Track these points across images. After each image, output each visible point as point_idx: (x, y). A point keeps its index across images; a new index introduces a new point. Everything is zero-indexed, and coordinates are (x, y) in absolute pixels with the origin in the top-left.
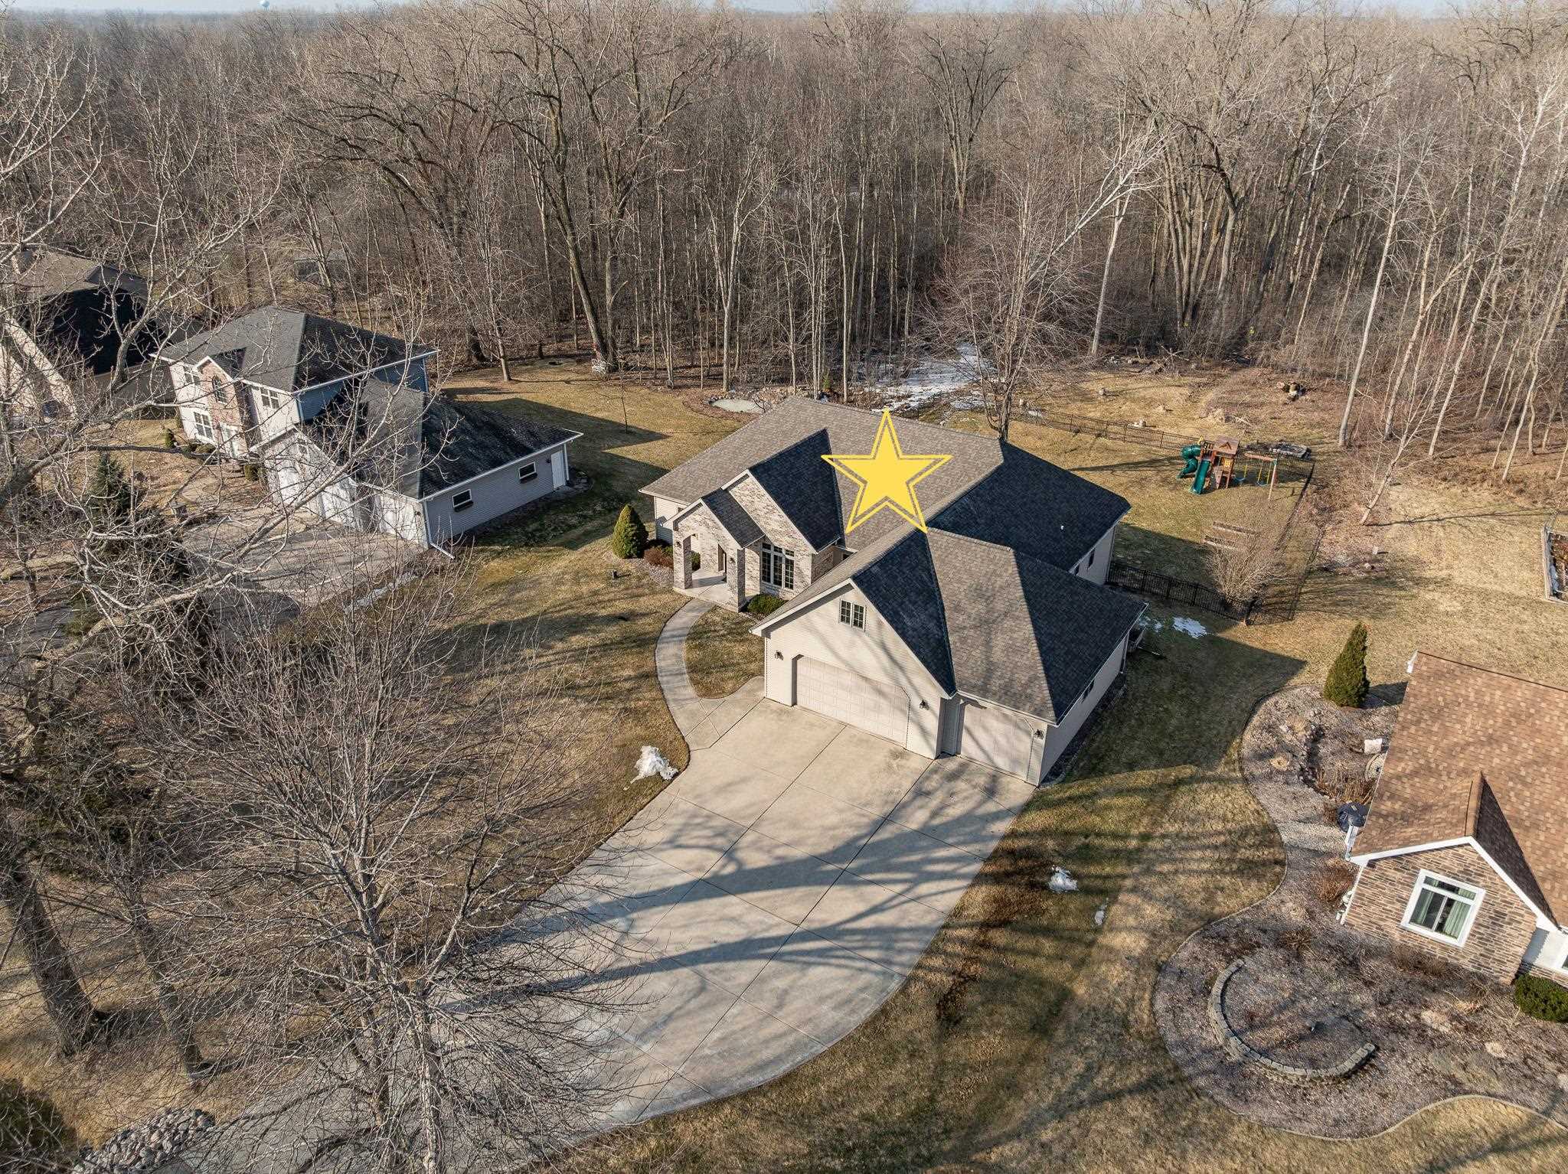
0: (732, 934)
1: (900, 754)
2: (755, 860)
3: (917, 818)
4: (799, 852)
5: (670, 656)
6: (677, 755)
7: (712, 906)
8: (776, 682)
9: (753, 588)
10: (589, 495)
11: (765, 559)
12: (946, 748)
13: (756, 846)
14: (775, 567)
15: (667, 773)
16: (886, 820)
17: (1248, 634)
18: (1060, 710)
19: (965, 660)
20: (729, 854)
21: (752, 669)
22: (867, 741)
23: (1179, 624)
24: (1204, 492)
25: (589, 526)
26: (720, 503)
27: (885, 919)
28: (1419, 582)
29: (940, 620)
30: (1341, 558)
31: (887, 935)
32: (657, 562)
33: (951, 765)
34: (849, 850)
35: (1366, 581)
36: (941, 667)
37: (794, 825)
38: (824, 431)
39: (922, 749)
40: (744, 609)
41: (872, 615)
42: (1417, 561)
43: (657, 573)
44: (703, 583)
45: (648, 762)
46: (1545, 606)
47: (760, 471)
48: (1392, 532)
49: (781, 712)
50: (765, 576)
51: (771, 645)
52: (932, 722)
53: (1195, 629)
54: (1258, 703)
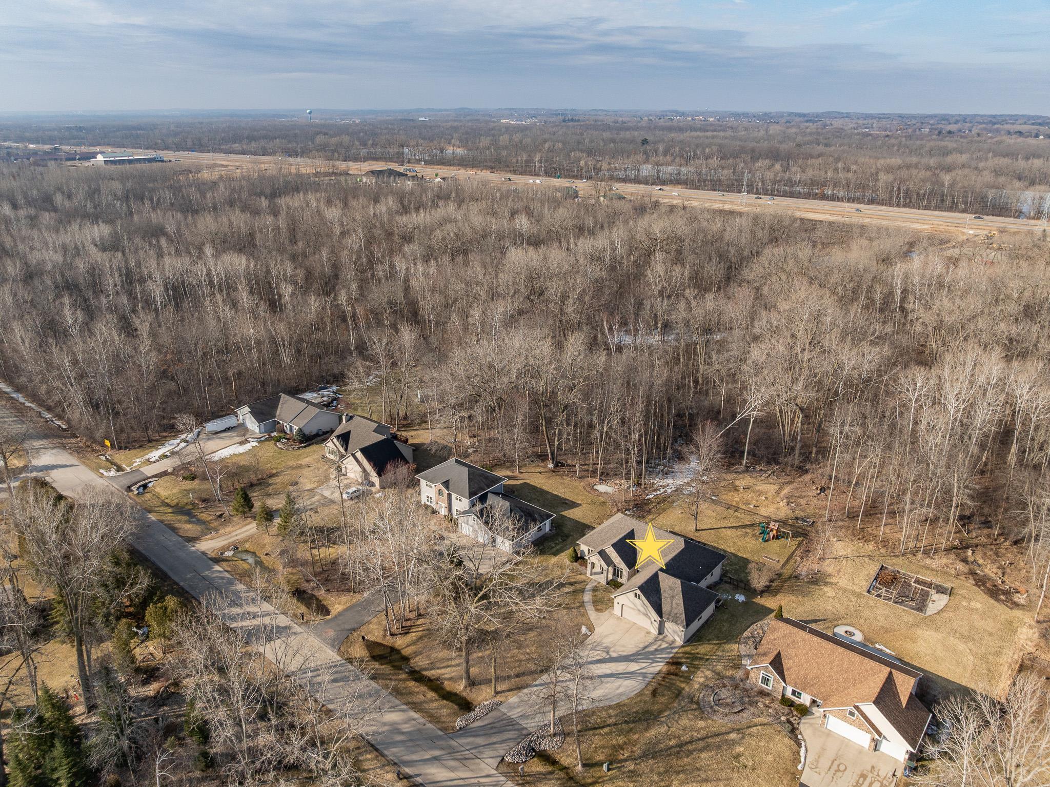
0: (609, 672)
1: (649, 633)
2: (614, 655)
3: (652, 649)
4: (625, 654)
5: (587, 597)
6: (591, 629)
7: (603, 665)
8: (617, 610)
9: (610, 577)
10: (557, 535)
11: (614, 570)
12: (661, 632)
13: (614, 651)
14: (617, 572)
15: (589, 633)
16: (646, 647)
17: (759, 600)
18: (688, 625)
19: (665, 608)
20: (608, 653)
21: (610, 603)
22: (640, 628)
23: (737, 597)
24: (766, 541)
25: (558, 547)
26: (602, 554)
27: (644, 671)
28: (826, 584)
29: (660, 599)
30: (804, 573)
31: (644, 675)
32: (581, 565)
33: (661, 637)
34: (637, 654)
35: (808, 582)
36: (659, 611)
37: (624, 646)
38: (633, 530)
39: (654, 631)
40: (608, 584)
41: (643, 597)
42: (830, 576)
43: (581, 568)
44: (596, 574)
45: (584, 629)
46: (864, 596)
47: (614, 546)
48: (827, 562)
49: (618, 618)
50: (614, 574)
51: (616, 601)
52: (657, 625)
53: (741, 598)
54: (752, 624)
